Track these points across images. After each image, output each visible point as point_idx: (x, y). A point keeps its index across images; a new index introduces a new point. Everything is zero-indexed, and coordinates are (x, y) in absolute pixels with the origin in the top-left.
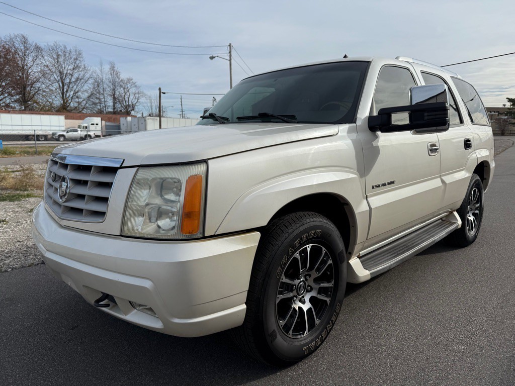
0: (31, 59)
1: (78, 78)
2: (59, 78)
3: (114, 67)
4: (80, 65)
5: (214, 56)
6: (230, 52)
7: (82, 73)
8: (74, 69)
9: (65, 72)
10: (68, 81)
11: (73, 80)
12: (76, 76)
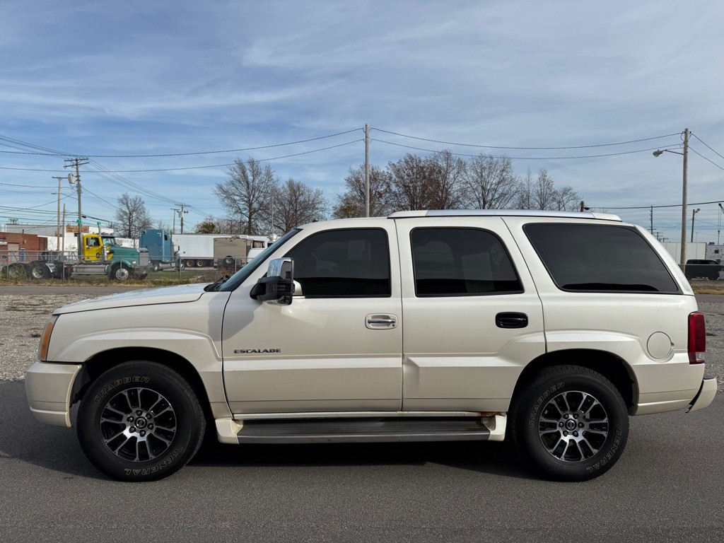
0: (451, 176)
1: (502, 194)
2: (480, 195)
3: (545, 176)
4: (506, 177)
5: (661, 150)
6: (686, 142)
7: (507, 187)
8: (499, 183)
9: (488, 188)
10: (490, 197)
11: (497, 196)
12: (500, 190)
